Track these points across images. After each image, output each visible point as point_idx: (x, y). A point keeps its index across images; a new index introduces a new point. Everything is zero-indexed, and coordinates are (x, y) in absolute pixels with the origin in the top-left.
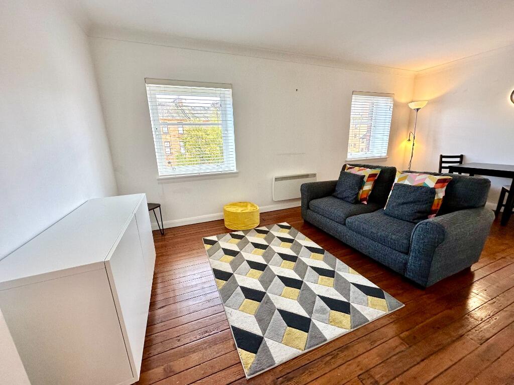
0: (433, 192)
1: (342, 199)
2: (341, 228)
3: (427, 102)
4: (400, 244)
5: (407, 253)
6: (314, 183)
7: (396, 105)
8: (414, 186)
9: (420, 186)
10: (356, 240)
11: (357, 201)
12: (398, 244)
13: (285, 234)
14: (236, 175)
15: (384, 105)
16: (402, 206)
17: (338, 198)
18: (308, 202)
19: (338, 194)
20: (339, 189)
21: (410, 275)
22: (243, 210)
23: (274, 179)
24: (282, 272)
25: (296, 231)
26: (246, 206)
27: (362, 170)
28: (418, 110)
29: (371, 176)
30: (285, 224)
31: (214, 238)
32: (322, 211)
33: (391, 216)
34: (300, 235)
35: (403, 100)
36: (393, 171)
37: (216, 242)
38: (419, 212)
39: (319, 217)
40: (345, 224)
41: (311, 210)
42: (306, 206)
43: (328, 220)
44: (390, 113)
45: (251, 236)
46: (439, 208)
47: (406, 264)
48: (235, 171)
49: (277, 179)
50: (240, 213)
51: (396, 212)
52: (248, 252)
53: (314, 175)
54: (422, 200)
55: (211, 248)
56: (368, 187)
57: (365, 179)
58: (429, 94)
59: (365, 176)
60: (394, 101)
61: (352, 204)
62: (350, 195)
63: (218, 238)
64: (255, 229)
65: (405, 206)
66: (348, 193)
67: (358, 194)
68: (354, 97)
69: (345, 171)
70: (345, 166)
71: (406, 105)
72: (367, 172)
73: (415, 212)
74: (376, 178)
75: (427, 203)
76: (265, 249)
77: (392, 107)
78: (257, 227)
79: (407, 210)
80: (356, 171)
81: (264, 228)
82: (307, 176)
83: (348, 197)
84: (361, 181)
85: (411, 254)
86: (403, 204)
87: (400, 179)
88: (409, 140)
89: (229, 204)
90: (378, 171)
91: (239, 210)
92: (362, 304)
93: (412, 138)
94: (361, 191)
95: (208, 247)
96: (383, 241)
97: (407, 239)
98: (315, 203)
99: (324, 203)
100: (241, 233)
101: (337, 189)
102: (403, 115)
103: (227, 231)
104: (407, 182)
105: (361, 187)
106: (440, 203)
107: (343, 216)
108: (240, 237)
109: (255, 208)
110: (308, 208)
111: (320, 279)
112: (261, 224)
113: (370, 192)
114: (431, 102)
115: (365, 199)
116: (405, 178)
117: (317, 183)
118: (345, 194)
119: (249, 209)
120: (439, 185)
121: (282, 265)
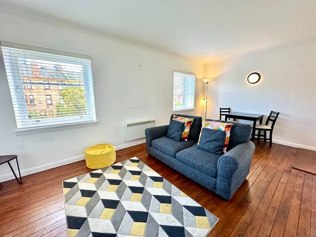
0: (224, 133)
1: (172, 138)
2: (173, 160)
3: (211, 79)
4: (211, 171)
5: (216, 177)
6: (154, 128)
7: (197, 80)
8: (214, 130)
9: (218, 130)
10: (183, 168)
11: (182, 140)
12: (210, 171)
13: (135, 167)
14: (97, 124)
15: (190, 79)
16: (208, 143)
17: (170, 138)
18: (151, 142)
19: (169, 135)
20: (170, 132)
21: (218, 192)
22: (101, 152)
23: (126, 126)
24: (132, 206)
25: (143, 163)
26: (105, 147)
27: (183, 119)
28: (207, 83)
29: (189, 123)
30: (135, 158)
31: (74, 180)
32: (160, 148)
33: (202, 150)
34: (146, 167)
35: (200, 77)
36: (200, 119)
37: (75, 183)
38: (218, 147)
39: (158, 152)
40: (175, 157)
41: (153, 147)
42: (149, 144)
43: (164, 155)
44: (194, 84)
45: (108, 173)
46: (228, 143)
47: (215, 185)
48: (96, 121)
49: (128, 126)
50: (98, 155)
51: (205, 147)
52: (104, 190)
53: (154, 121)
54: (219, 139)
55: (69, 191)
56: (187, 130)
57: (185, 125)
58: (212, 75)
59: (185, 123)
60: (196, 77)
61: (179, 141)
62: (177, 136)
63: (78, 179)
64: (112, 166)
65: (210, 143)
66: (176, 134)
67: (181, 135)
68: (175, 73)
69: (173, 119)
70: (172, 116)
71: (202, 80)
72: (186, 120)
73: (216, 147)
74: (191, 124)
75: (222, 141)
76: (119, 185)
77: (195, 81)
78: (114, 163)
79: (212, 145)
80: (179, 119)
81: (119, 164)
82: (149, 122)
83: (176, 137)
84: (183, 126)
85: (218, 178)
86: (209, 141)
87: (205, 125)
88: (204, 99)
89: (90, 148)
90: (192, 120)
91: (98, 152)
92: (192, 227)
93: (205, 99)
94: (183, 132)
95: (66, 190)
96: (200, 169)
97: (215, 167)
98: (155, 142)
99: (161, 142)
100: (99, 171)
101: (168, 131)
102: (200, 85)
103: (89, 170)
104: (209, 127)
105: (183, 130)
106: (229, 140)
107: (174, 151)
108: (98, 175)
109: (112, 149)
110: (151, 145)
111: (161, 207)
112: (117, 161)
113: (189, 133)
114: (213, 79)
115: (185, 138)
116: (208, 124)
117: (156, 127)
118: (174, 135)
119: (107, 150)
120: (227, 129)
121: (132, 198)
